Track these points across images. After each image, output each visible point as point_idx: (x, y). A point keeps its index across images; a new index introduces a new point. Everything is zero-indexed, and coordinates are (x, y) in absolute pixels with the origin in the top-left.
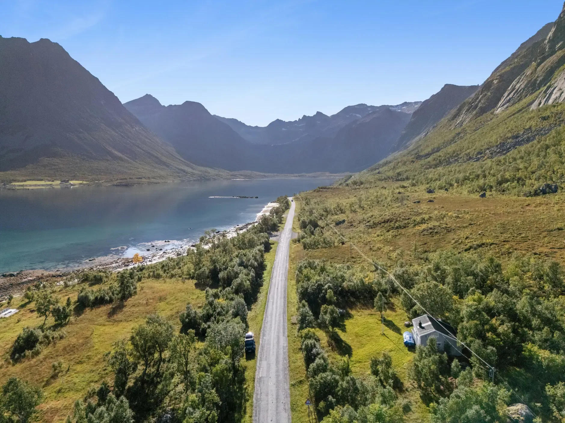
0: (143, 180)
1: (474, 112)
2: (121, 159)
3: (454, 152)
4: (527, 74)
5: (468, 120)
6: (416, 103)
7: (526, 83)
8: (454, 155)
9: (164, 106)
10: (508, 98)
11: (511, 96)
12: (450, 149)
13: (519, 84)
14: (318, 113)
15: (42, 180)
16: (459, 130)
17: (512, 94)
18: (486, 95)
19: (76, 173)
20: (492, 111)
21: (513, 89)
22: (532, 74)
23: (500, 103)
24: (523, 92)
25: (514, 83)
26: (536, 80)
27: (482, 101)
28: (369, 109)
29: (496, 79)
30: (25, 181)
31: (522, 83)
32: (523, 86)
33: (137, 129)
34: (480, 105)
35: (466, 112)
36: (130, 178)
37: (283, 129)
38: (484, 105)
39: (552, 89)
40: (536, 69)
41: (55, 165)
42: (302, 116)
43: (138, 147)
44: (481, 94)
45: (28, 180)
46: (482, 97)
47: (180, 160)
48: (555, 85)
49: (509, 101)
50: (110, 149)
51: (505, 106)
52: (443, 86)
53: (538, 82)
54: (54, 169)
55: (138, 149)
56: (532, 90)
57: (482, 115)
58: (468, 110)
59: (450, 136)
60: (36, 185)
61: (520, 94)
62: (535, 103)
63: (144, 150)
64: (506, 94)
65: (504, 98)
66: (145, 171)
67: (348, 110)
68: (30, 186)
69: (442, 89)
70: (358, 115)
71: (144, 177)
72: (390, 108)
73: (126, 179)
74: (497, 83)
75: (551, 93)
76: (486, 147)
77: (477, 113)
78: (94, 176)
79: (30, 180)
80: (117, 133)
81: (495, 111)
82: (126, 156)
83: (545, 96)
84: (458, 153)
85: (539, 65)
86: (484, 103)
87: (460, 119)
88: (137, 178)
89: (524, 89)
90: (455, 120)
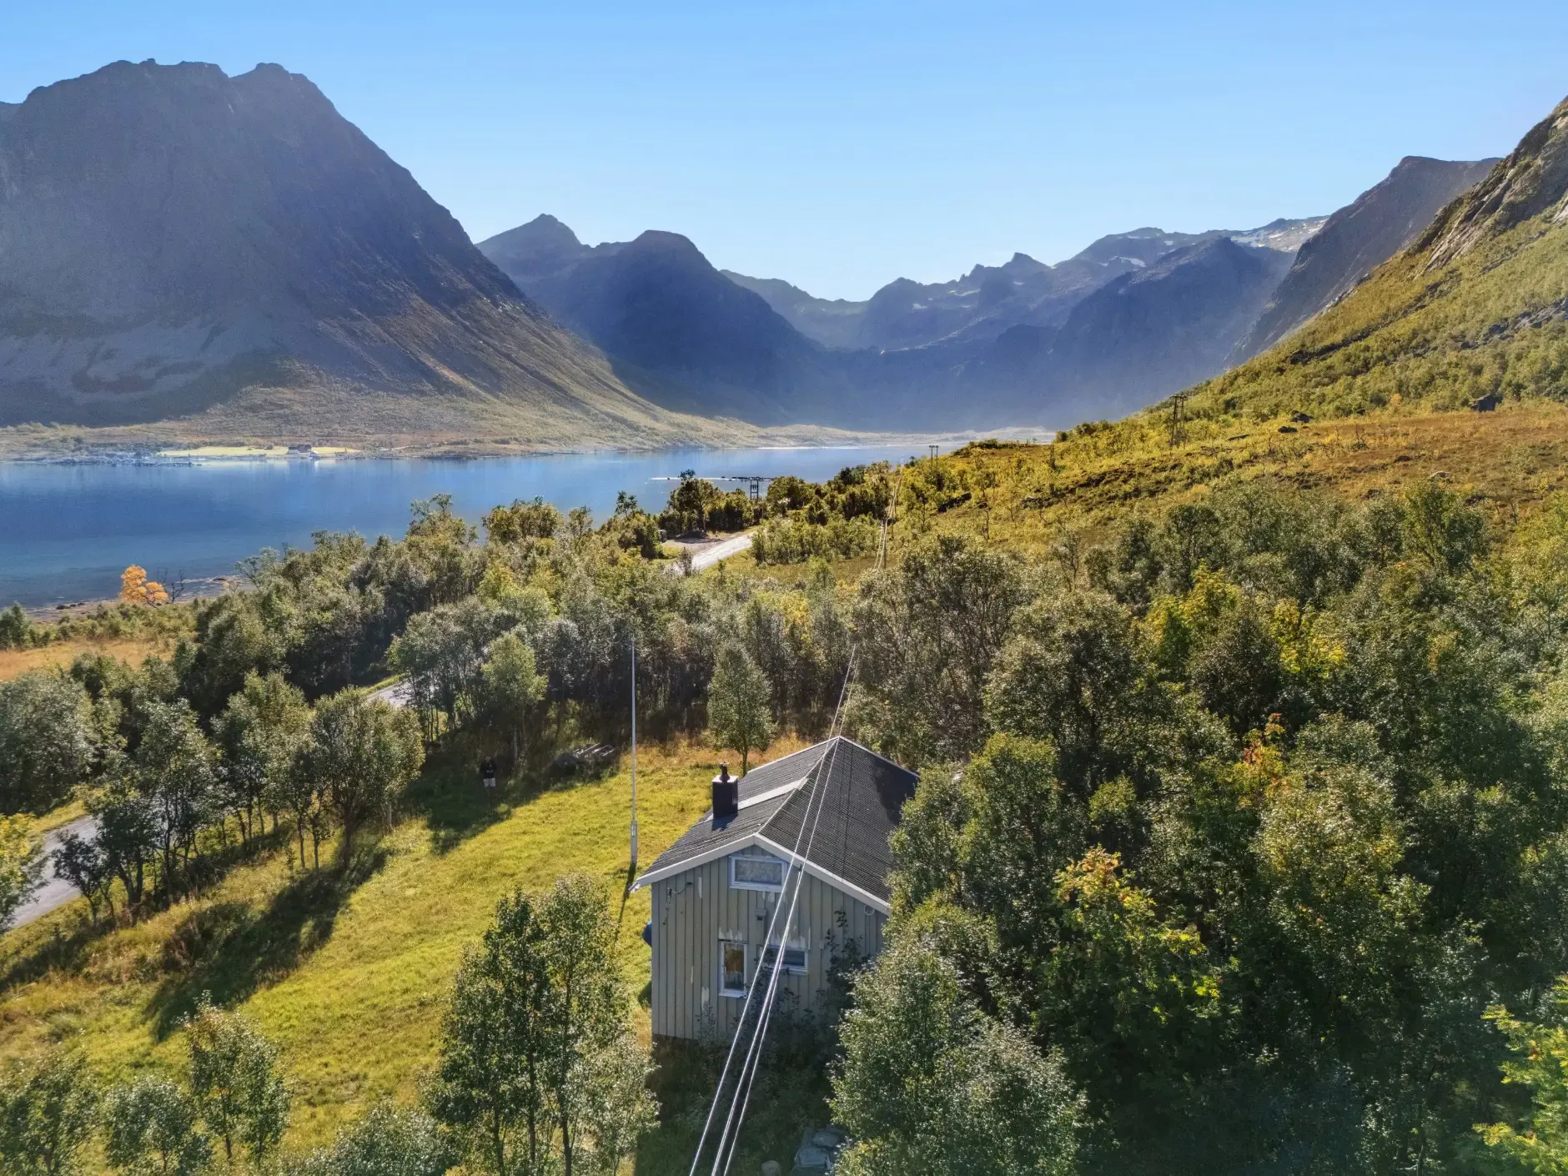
0: (513, 446)
1: (1489, 222)
2: (460, 391)
3: (1415, 334)
5: (1467, 246)
6: (1312, 221)
8: (1414, 343)
9: (587, 247)
12: (1402, 328)
14: (1018, 256)
15: (241, 445)
16: (1440, 275)
18: (1528, 166)
19: (337, 426)
20: (1547, 212)
27: (1517, 187)
28: (1169, 243)
30: (196, 446)
33: (508, 307)
34: (1506, 200)
35: (1461, 222)
36: (477, 441)
37: (917, 306)
38: (1521, 198)
41: (282, 407)
42: (972, 268)
43: (508, 357)
44: (1513, 166)
45: (205, 444)
46: (1516, 174)
47: (622, 394)
50: (430, 362)
52: (1396, 163)
54: (280, 416)
55: (509, 365)
57: (1513, 227)
58: (1468, 218)
59: (1408, 296)
60: (222, 458)
63: (522, 367)
66: (522, 423)
67: (1106, 248)
68: (208, 458)
69: (1395, 172)
70: (1135, 261)
71: (516, 439)
72: (1233, 239)
73: (464, 443)
76: (1519, 309)
77: (1497, 223)
78: (382, 436)
79: (211, 444)
80: (452, 318)
81: (1555, 212)
82: (474, 383)
84: (1428, 336)
86: (1522, 192)
87: (1443, 246)
88: (496, 442)
90: (1426, 253)
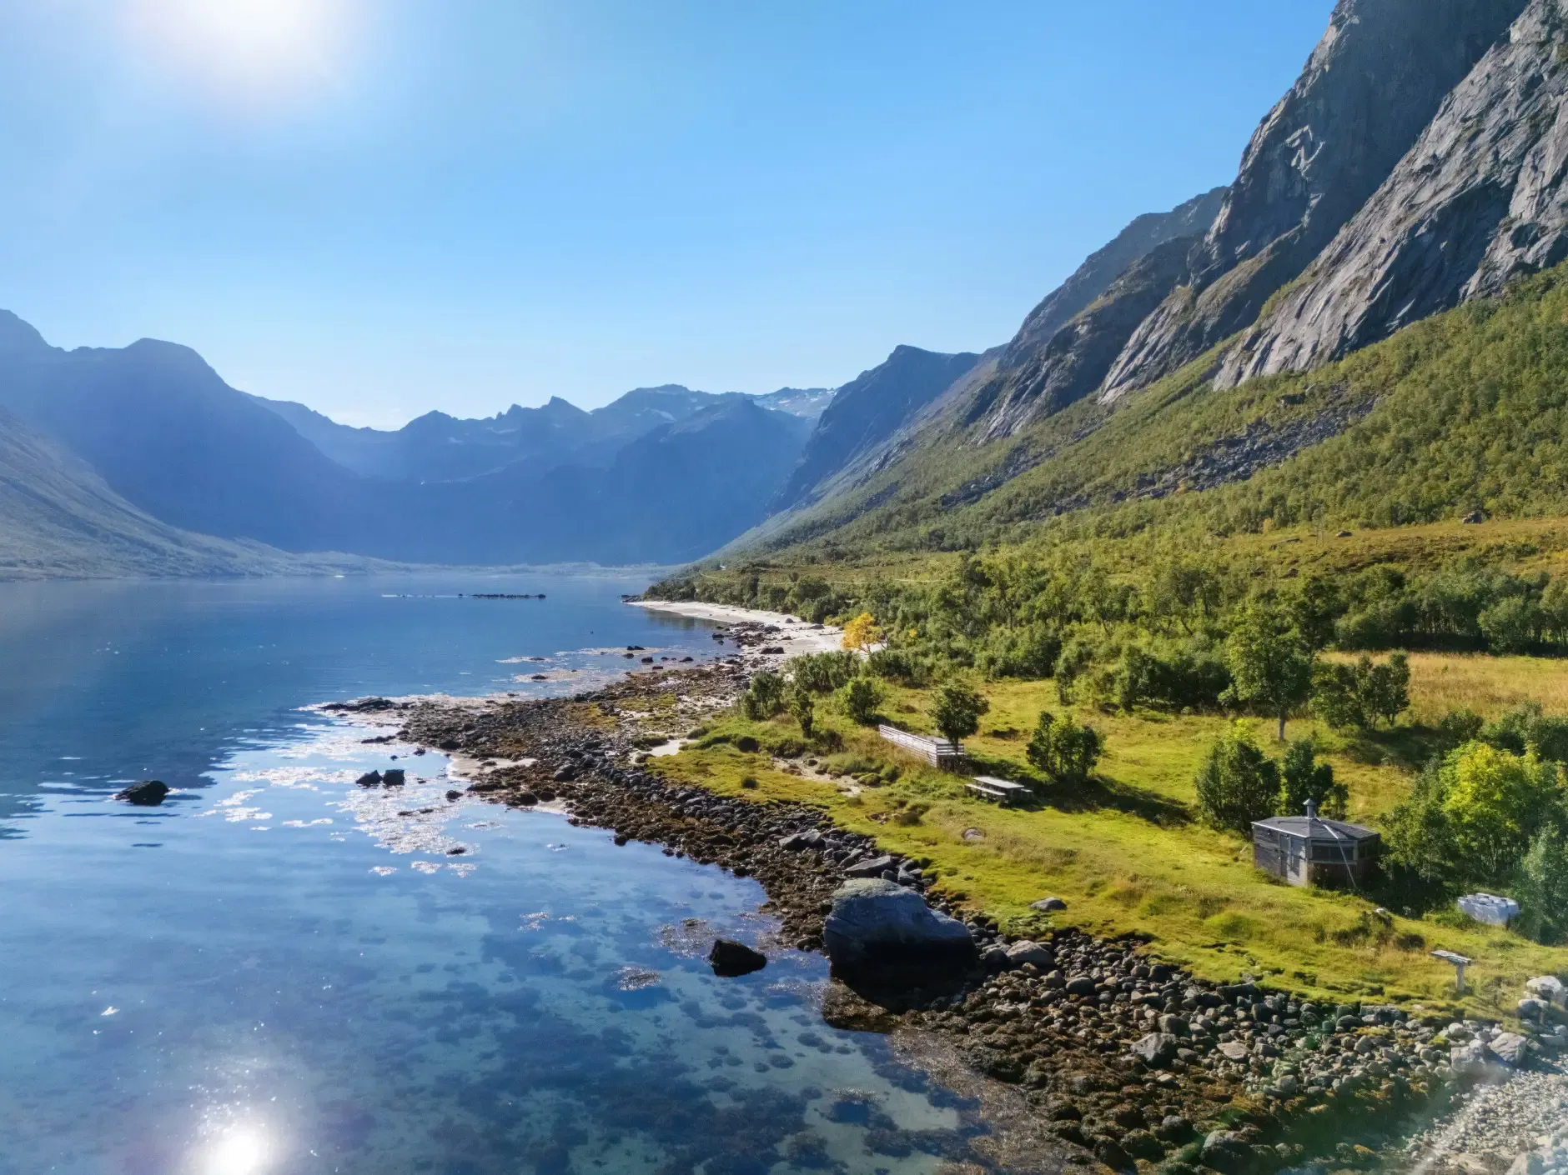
1: (1038, 401)
4: (1174, 310)
5: (1025, 419)
6: (813, 392)
7: (1174, 329)
9: (60, 350)
10: (1131, 366)
11: (1137, 361)
13: (1155, 331)
14: (555, 400)
16: (1012, 442)
17: (1141, 355)
18: (1061, 360)
20: (1089, 396)
21: (1142, 345)
22: (1185, 309)
23: (1109, 380)
24: (1170, 350)
25: (1140, 331)
26: (1200, 325)
27: (1055, 376)
28: (694, 400)
29: (1083, 324)
31: (1162, 331)
32: (1167, 338)
34: (1050, 385)
35: (1011, 400)
37: (453, 440)
38: (1064, 384)
39: (1268, 339)
40: (1194, 299)
42: (509, 407)
44: (1047, 359)
46: (1053, 365)
47: (130, 514)
48: (1274, 331)
49: (1133, 374)
51: (1126, 386)
52: (892, 349)
53: (1208, 329)
56: (1194, 348)
57: (1068, 406)
58: (1016, 398)
61: (1164, 358)
62: (1222, 373)
64: (1124, 357)
65: (1121, 365)
67: (636, 400)
69: (892, 357)
70: (665, 414)
74: (1089, 331)
75: (1267, 351)
77: (1047, 403)
81: (1097, 396)
83: (1251, 357)
85: (1200, 290)
86: (1062, 379)
87: (997, 420)
89: (1172, 345)
90: (981, 422)
